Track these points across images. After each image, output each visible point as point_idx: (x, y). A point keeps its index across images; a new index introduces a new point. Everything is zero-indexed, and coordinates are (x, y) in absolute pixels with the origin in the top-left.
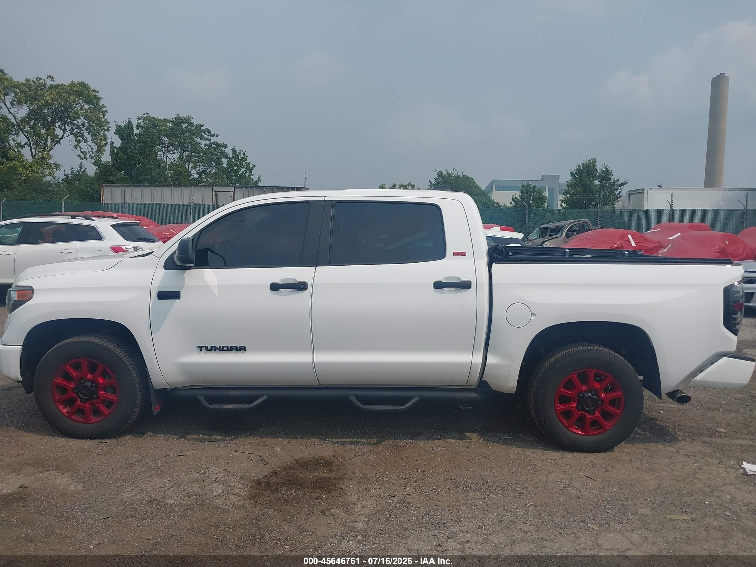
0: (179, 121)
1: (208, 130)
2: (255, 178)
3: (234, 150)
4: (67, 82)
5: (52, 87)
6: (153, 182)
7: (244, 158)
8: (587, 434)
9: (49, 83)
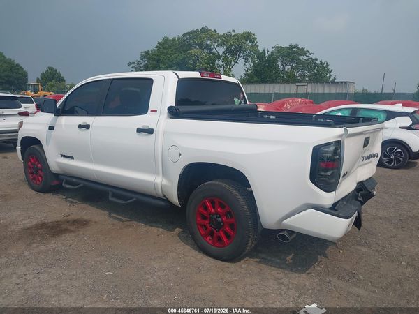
0: (291, 47)
1: (308, 51)
2: (332, 78)
3: (321, 62)
4: (242, 33)
5: (235, 35)
6: (273, 81)
7: (327, 66)
8: (214, 245)
9: (233, 34)
